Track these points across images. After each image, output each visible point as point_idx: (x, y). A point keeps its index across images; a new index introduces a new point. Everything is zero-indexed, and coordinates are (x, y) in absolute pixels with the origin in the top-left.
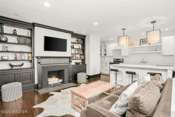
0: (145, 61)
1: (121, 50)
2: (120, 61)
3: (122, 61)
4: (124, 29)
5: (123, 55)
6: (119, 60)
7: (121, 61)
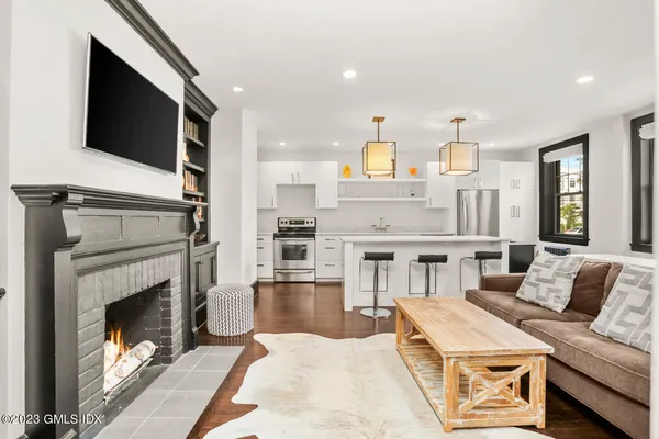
0: (383, 226)
1: (314, 186)
2: (306, 225)
3: (313, 225)
4: (378, 120)
5: (320, 206)
6: (303, 222)
7: (310, 225)
